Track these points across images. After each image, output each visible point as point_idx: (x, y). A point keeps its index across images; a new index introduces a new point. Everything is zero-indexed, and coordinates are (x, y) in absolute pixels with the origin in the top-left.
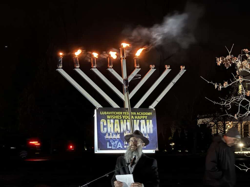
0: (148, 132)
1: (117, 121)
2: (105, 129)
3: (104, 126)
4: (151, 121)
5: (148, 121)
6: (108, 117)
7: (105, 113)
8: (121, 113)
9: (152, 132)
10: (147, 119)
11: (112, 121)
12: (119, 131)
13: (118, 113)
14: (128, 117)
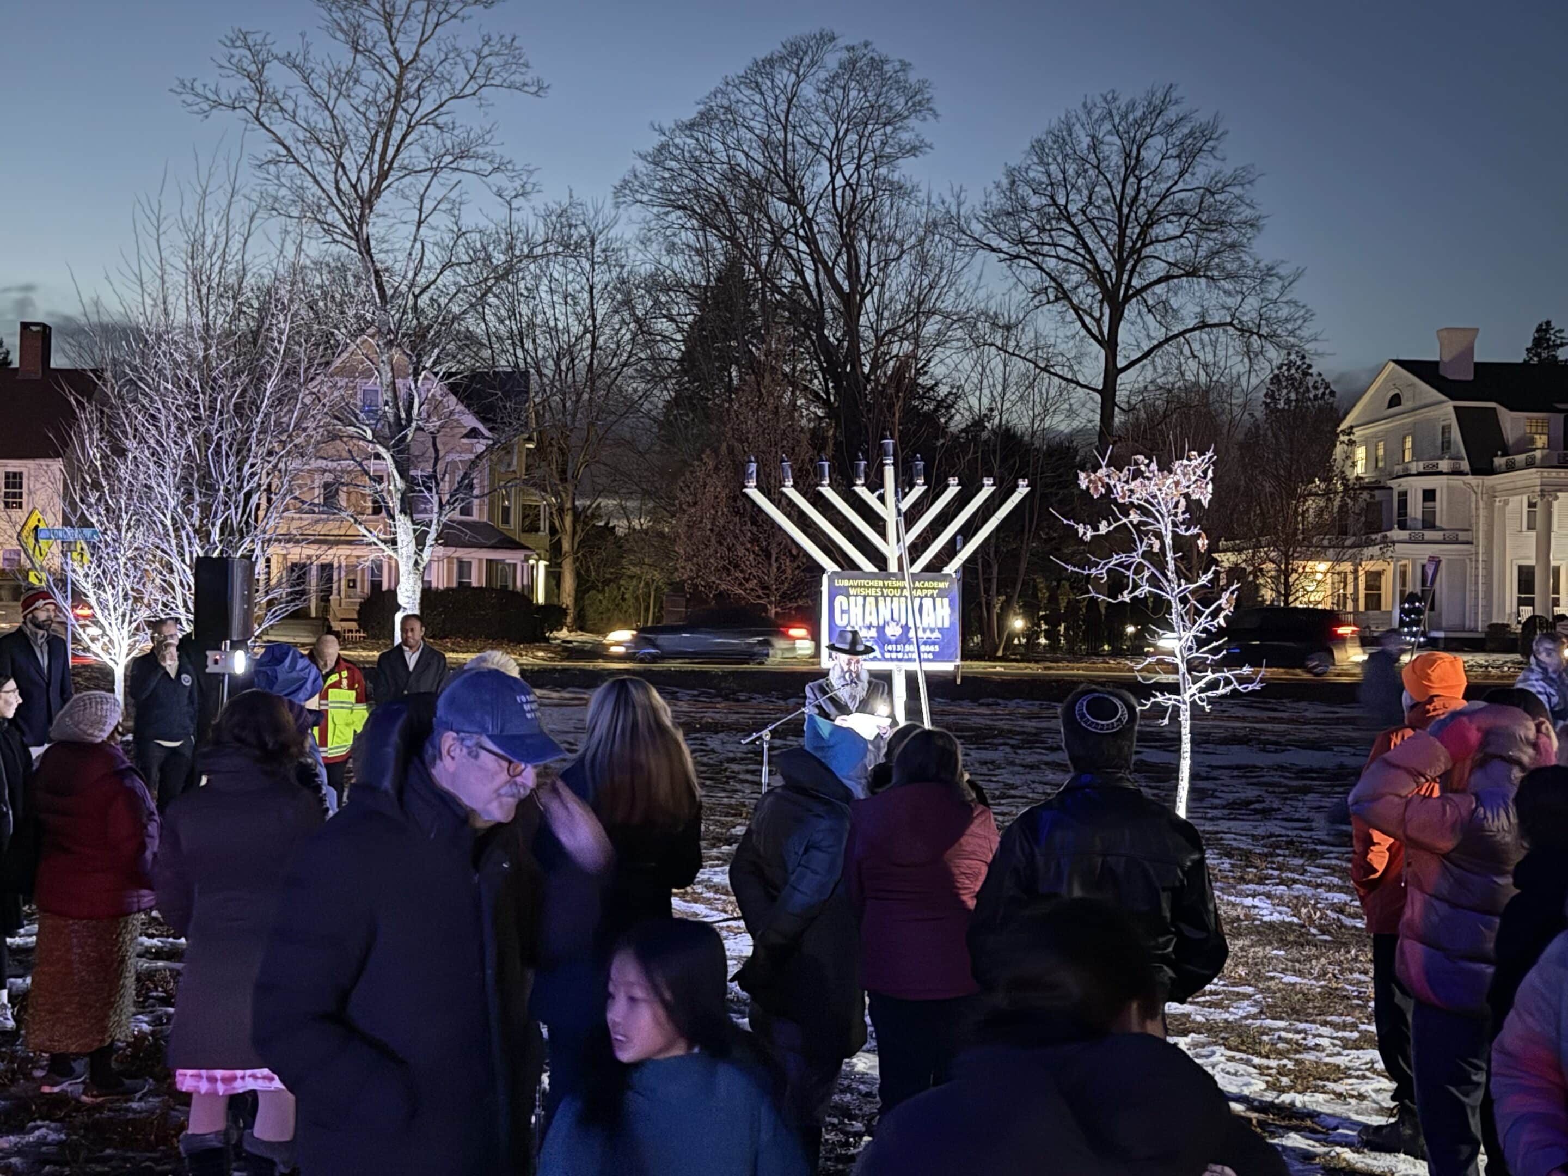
0: (940, 625)
1: (871, 600)
2: (845, 616)
3: (843, 612)
4: (946, 601)
5: (938, 600)
6: (852, 591)
7: (846, 583)
8: (881, 583)
9: (947, 625)
10: (938, 596)
11: (860, 599)
12: (875, 624)
13: (875, 583)
14: (894, 592)
